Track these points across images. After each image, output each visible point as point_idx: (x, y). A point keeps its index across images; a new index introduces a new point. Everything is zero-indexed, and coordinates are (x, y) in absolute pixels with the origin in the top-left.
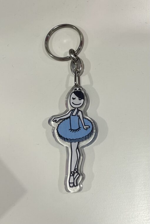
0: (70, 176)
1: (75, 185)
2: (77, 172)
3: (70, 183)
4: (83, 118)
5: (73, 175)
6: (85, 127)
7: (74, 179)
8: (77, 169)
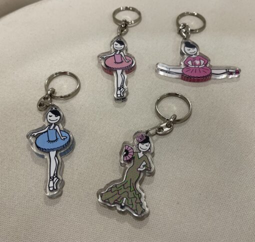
0: (50, 181)
1: (55, 188)
2: (56, 177)
3: (49, 187)
4: (60, 131)
5: (53, 180)
6: (62, 138)
7: (54, 183)
8: (56, 174)
